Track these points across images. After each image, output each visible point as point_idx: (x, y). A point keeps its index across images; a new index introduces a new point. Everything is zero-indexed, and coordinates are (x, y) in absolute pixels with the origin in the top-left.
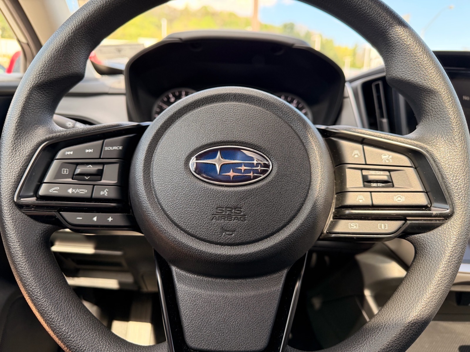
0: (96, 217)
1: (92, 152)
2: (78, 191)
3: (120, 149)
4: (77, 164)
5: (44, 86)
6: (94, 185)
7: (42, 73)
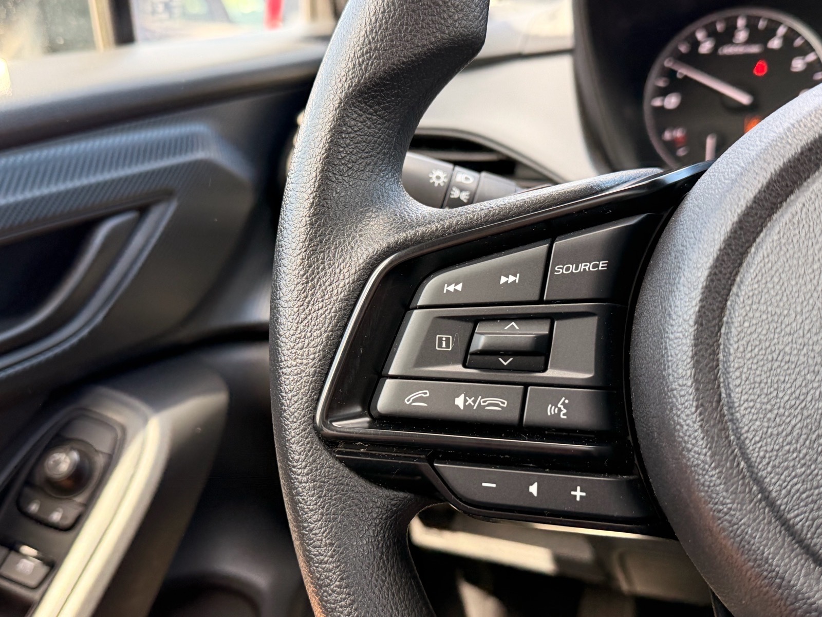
0: (536, 485)
1: (517, 281)
2: (482, 404)
3: (600, 268)
4: (476, 320)
5: (376, 91)
6: (526, 385)
7: (370, 50)
